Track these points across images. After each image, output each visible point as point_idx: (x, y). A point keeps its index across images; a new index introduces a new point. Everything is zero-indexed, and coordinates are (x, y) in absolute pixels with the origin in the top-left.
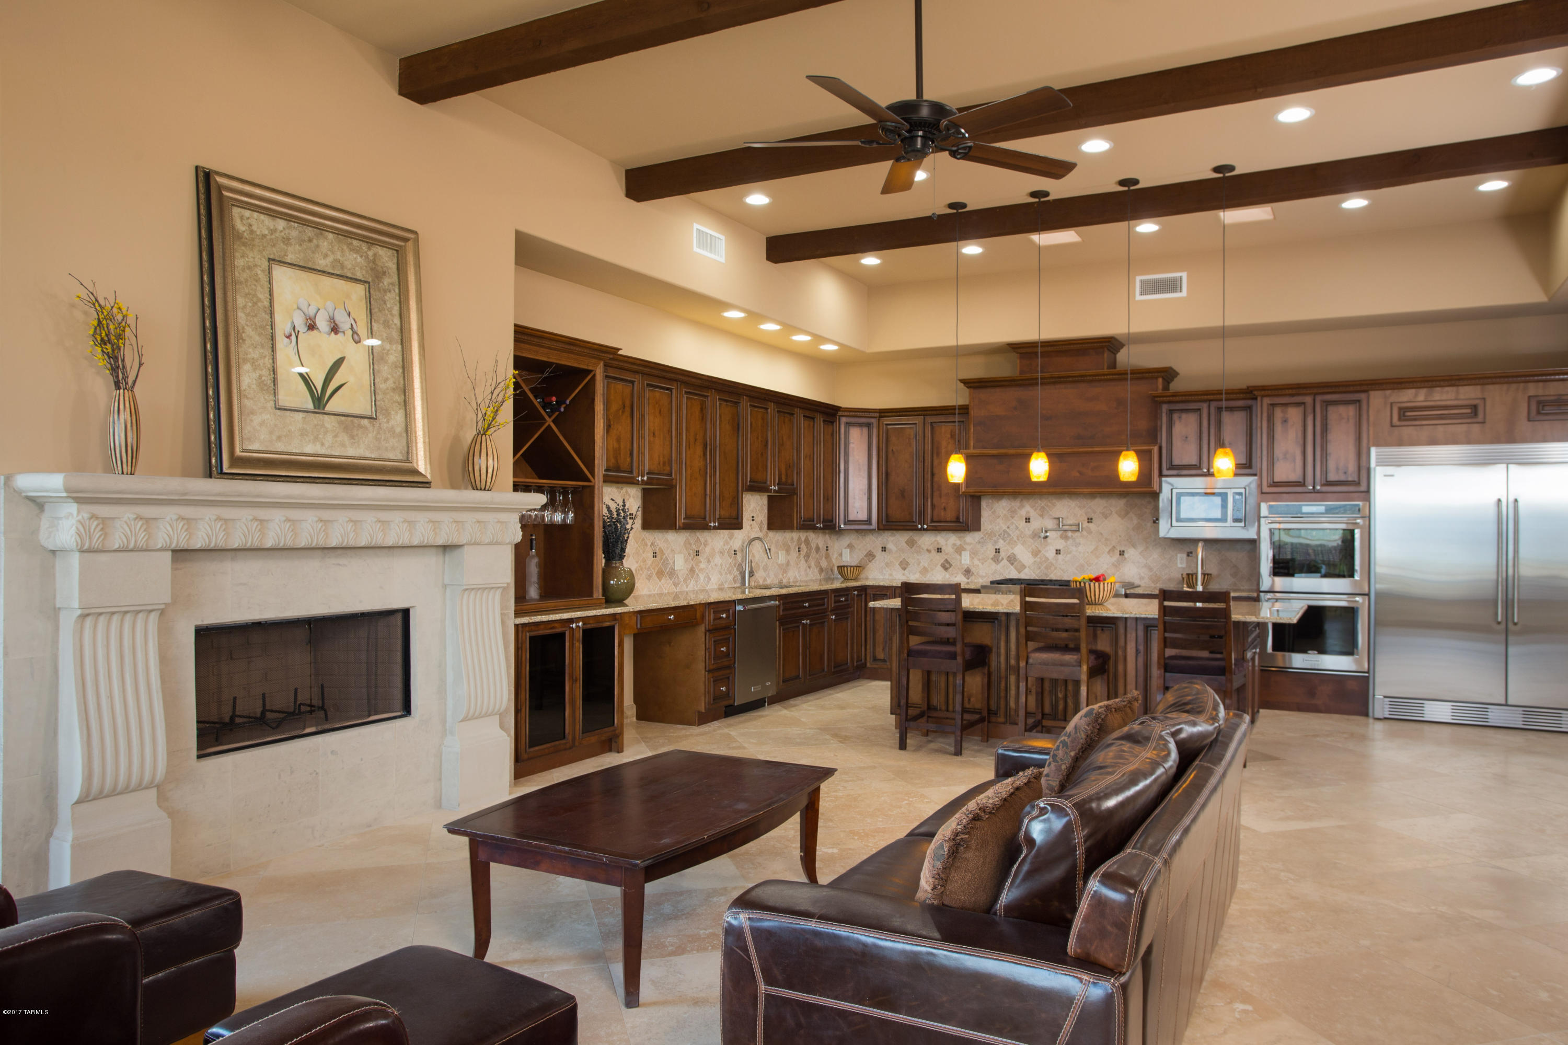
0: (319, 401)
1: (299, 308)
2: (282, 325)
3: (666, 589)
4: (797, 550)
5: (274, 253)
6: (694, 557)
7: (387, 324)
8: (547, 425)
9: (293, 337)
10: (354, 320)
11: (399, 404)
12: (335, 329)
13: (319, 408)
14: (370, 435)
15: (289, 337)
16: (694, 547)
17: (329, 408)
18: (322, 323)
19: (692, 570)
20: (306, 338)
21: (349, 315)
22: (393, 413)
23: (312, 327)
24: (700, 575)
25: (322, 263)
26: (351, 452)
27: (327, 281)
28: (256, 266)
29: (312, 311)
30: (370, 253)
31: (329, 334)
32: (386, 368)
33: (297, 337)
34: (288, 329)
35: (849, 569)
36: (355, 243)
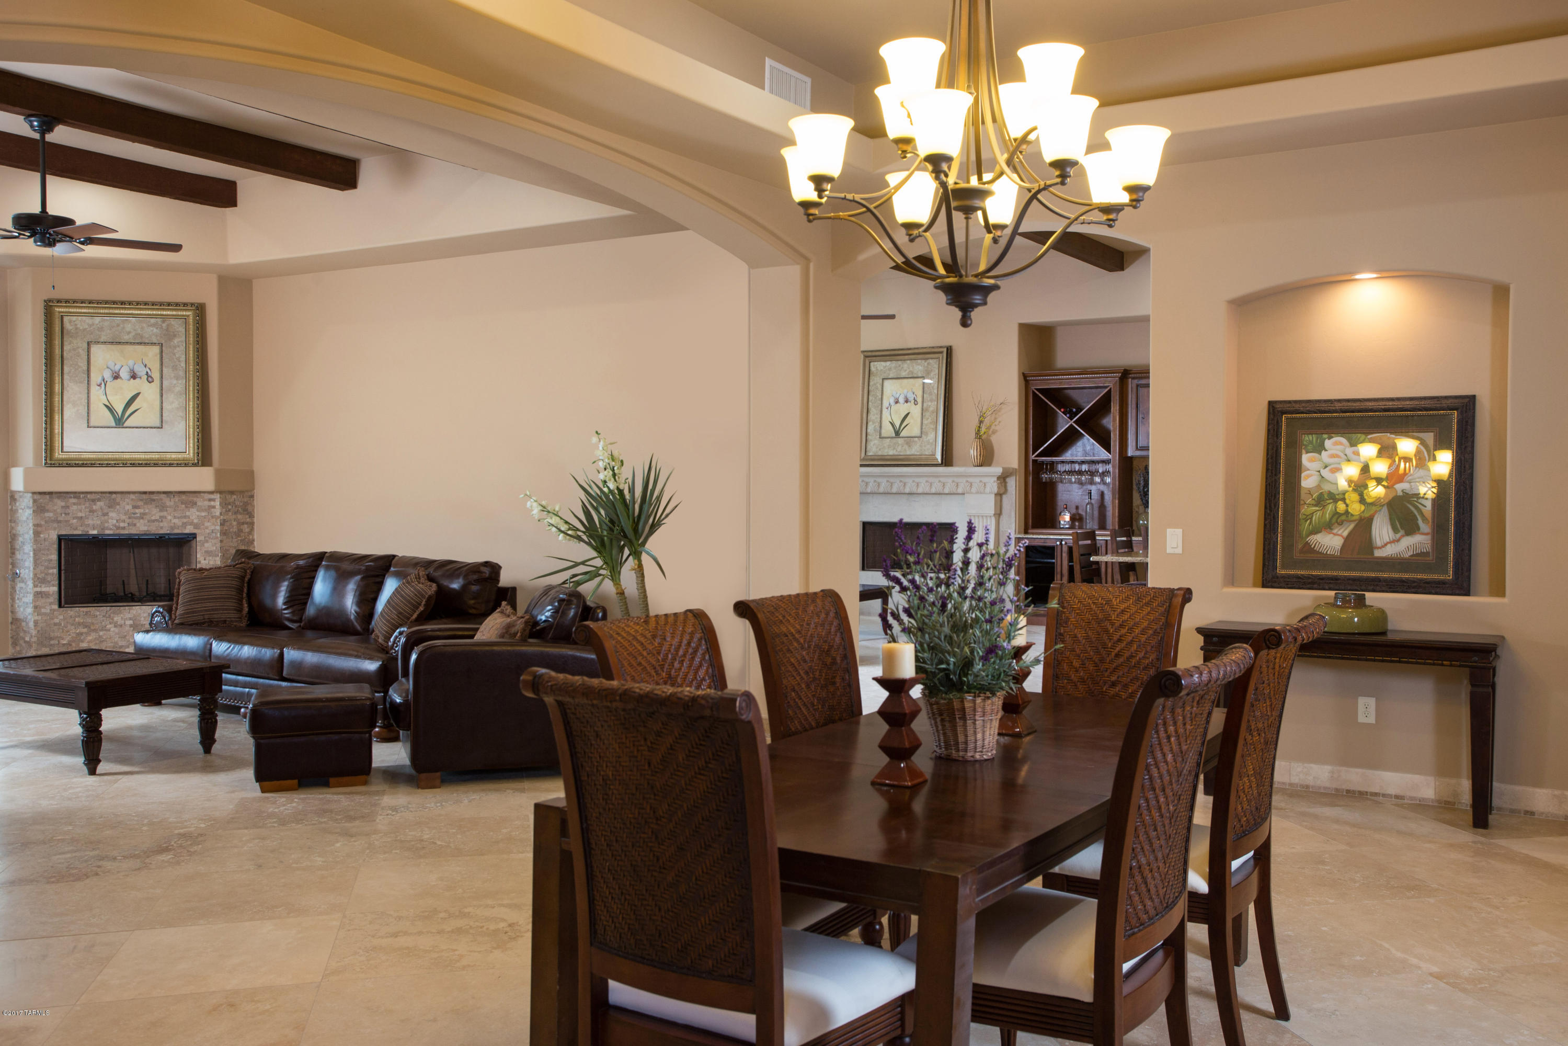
0: (897, 433)
2: (885, 404)
5: (885, 376)
17: (901, 435)
18: (901, 400)
20: (894, 407)
23: (897, 402)
25: (904, 374)
26: (908, 453)
27: (905, 381)
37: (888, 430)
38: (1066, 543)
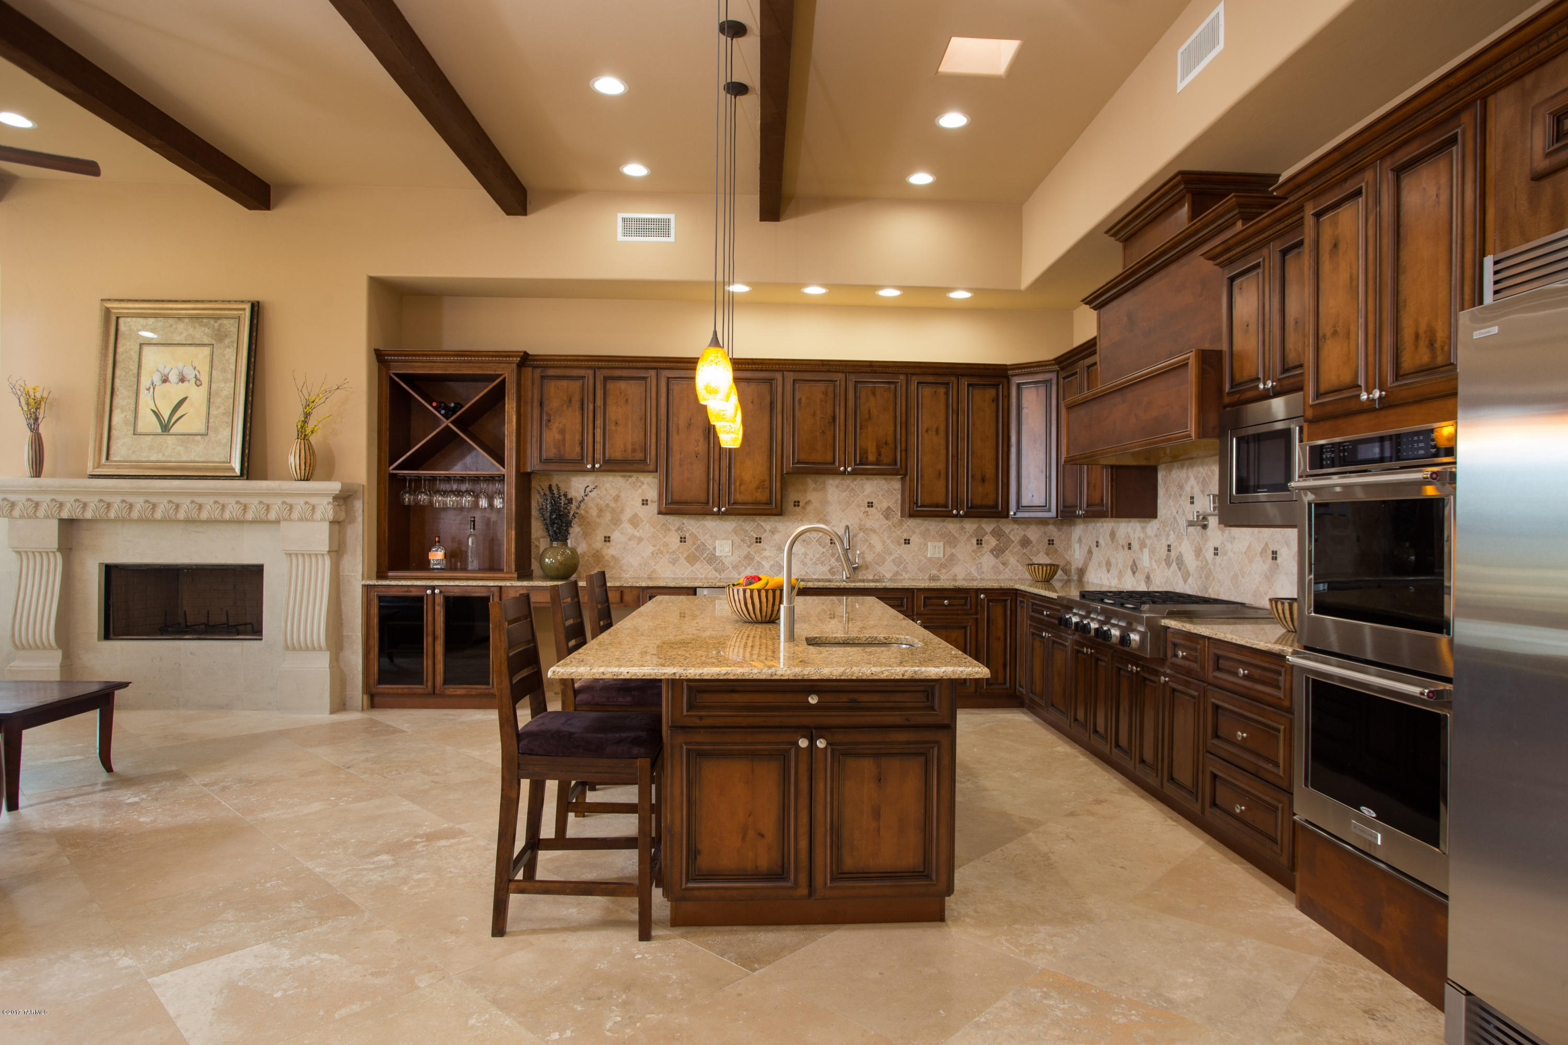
0: (166, 428)
1: (158, 371)
2: (145, 382)
3: (702, 575)
4: (974, 542)
6: (752, 544)
7: (224, 370)
8: (443, 426)
9: (152, 390)
10: (198, 371)
11: (227, 423)
12: (182, 380)
13: (165, 432)
14: (201, 446)
15: (148, 389)
16: (752, 533)
17: (171, 431)
18: (173, 377)
19: (749, 558)
20: (160, 388)
21: (195, 369)
22: (221, 430)
23: (165, 380)
24: (764, 563)
25: (178, 339)
28: (131, 350)
29: (166, 372)
30: (216, 325)
31: (178, 384)
32: (219, 400)
33: (154, 389)
34: (148, 384)
35: (1045, 568)
36: (205, 320)
37: (148, 422)
38: (441, 592)
